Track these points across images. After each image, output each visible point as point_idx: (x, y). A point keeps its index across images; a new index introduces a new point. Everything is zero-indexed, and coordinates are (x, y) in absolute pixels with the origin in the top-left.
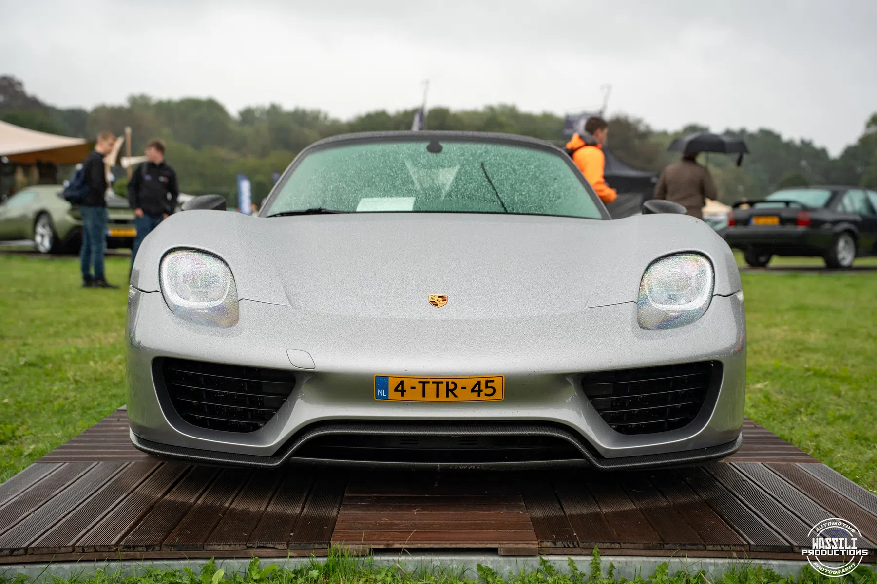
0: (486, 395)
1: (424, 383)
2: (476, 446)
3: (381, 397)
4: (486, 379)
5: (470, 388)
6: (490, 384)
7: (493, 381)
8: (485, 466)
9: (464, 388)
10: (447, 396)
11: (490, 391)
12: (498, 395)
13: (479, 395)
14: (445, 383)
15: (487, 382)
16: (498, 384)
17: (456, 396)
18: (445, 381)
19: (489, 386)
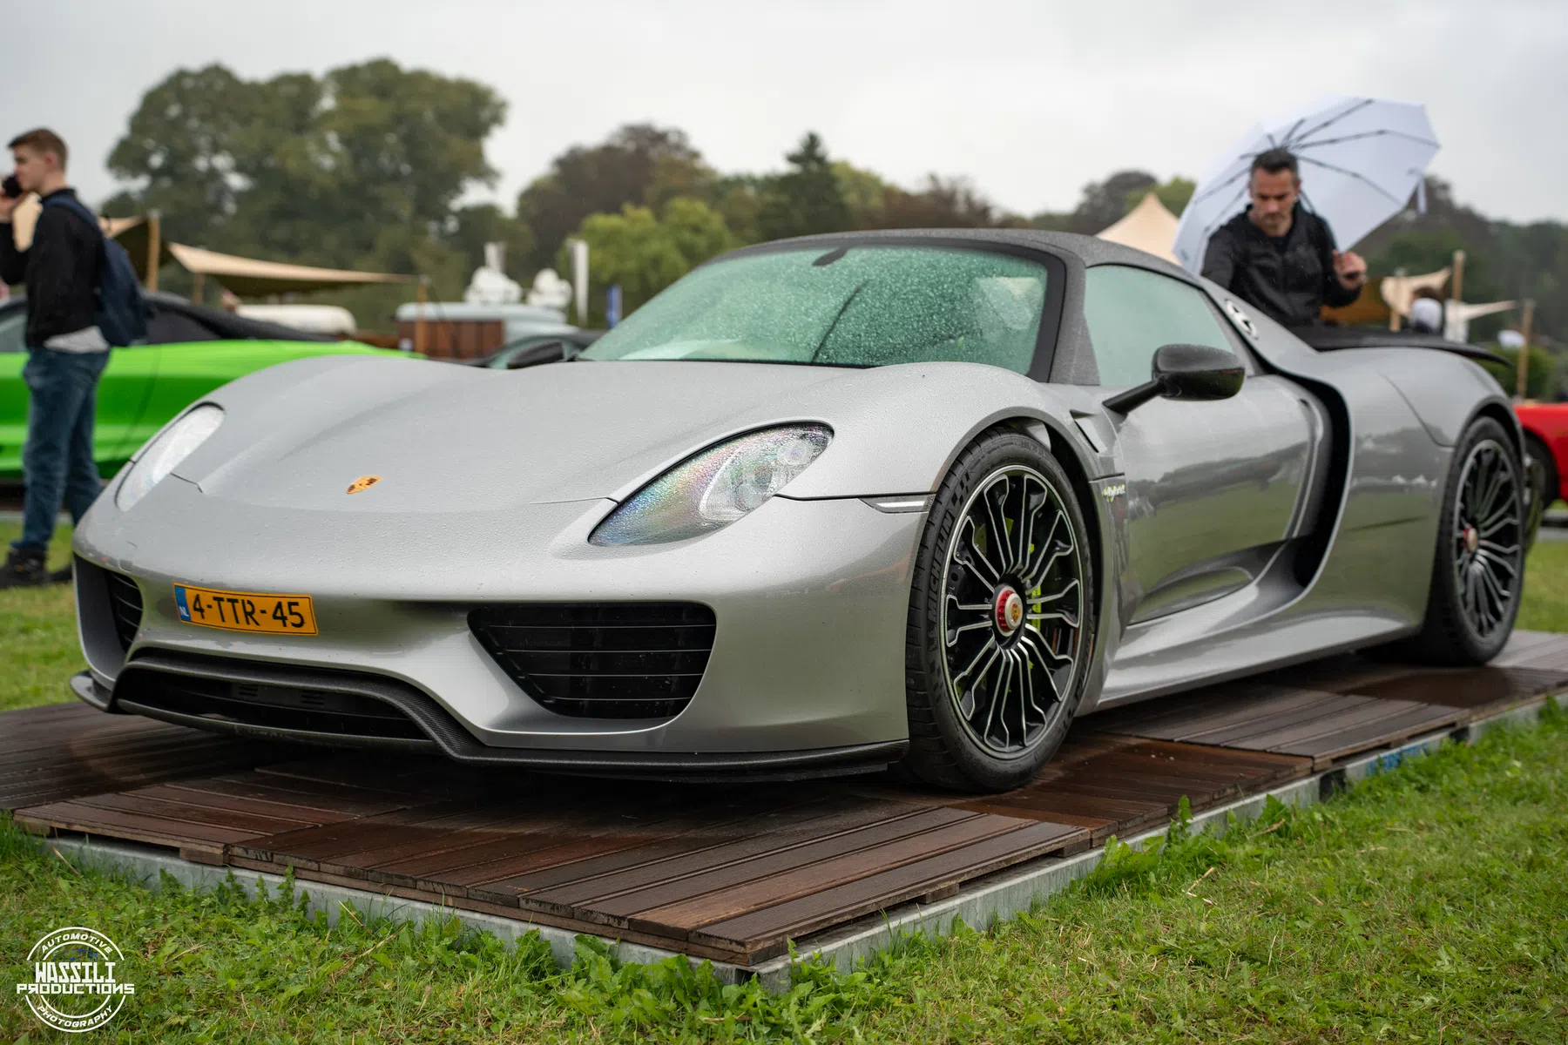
0: (294, 625)
1: (219, 600)
2: (322, 707)
3: (184, 618)
4: (289, 600)
5: (270, 612)
6: (294, 609)
7: (296, 604)
8: (288, 734)
9: (263, 612)
10: (248, 623)
11: (297, 620)
12: (309, 627)
13: (285, 625)
14: (240, 602)
15: (290, 604)
16: (304, 608)
17: (257, 624)
18: (240, 598)
19: (293, 611)
